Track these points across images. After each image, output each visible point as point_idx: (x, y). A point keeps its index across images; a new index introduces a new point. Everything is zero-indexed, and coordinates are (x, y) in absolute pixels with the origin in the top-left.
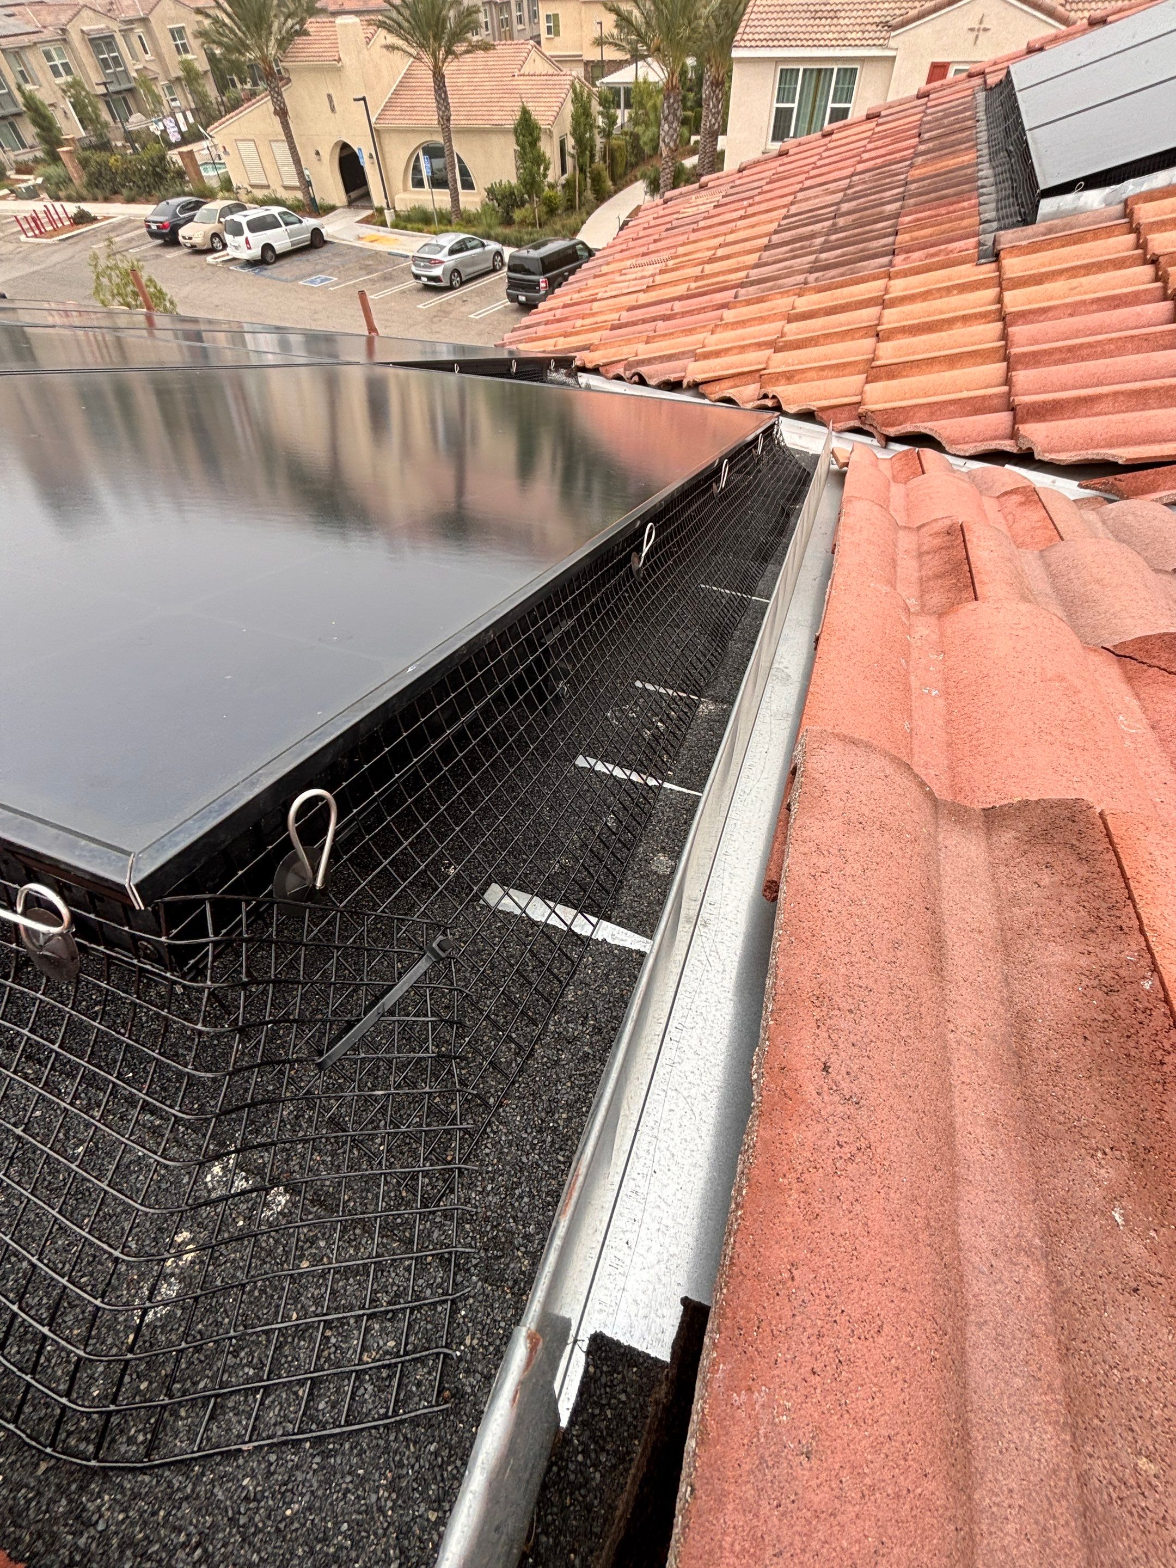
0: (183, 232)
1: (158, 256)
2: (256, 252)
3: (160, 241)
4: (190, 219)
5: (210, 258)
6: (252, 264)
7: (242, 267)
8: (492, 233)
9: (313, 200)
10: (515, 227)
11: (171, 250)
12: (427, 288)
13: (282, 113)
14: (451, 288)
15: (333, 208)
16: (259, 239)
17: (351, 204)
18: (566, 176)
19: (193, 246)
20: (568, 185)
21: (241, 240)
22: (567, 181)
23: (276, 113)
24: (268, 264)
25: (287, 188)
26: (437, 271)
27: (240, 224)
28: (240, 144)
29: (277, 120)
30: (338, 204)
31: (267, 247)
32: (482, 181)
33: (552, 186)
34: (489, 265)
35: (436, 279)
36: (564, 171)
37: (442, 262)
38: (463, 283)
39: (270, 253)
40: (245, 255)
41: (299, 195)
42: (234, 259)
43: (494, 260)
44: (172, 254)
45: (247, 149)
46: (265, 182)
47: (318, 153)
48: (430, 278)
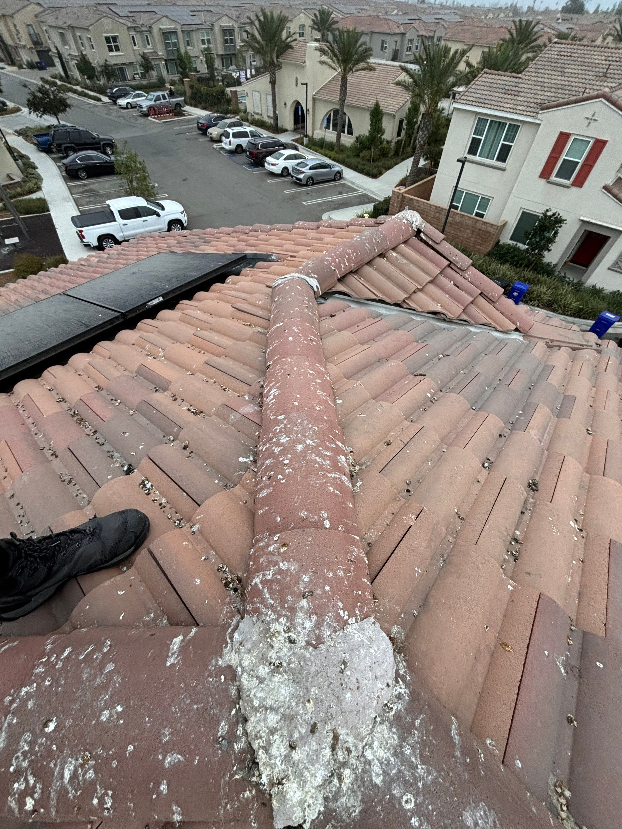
0: (209, 130)
1: (196, 139)
2: (233, 147)
3: (200, 132)
4: (215, 125)
5: (215, 146)
6: (231, 152)
7: (226, 153)
8: (347, 160)
9: (277, 125)
10: (359, 160)
11: (203, 137)
12: (296, 183)
13: (273, 83)
14: (306, 185)
15: (286, 131)
16: (235, 141)
17: (295, 130)
18: (399, 138)
19: (211, 138)
20: (398, 143)
21: (228, 140)
22: (398, 141)
23: (270, 82)
24: (238, 153)
25: (269, 117)
26: (301, 176)
27: (229, 133)
28: (254, 93)
29: (270, 85)
30: (289, 129)
31: (239, 146)
32: (356, 132)
33: (388, 142)
34: (332, 177)
35: (300, 180)
36: (399, 134)
37: (304, 172)
38: (313, 184)
39: (240, 149)
40: (228, 147)
41: (272, 121)
42: (223, 148)
43: (335, 175)
44: (202, 139)
45: (256, 95)
46: (260, 112)
47: (285, 104)
48: (297, 179)
